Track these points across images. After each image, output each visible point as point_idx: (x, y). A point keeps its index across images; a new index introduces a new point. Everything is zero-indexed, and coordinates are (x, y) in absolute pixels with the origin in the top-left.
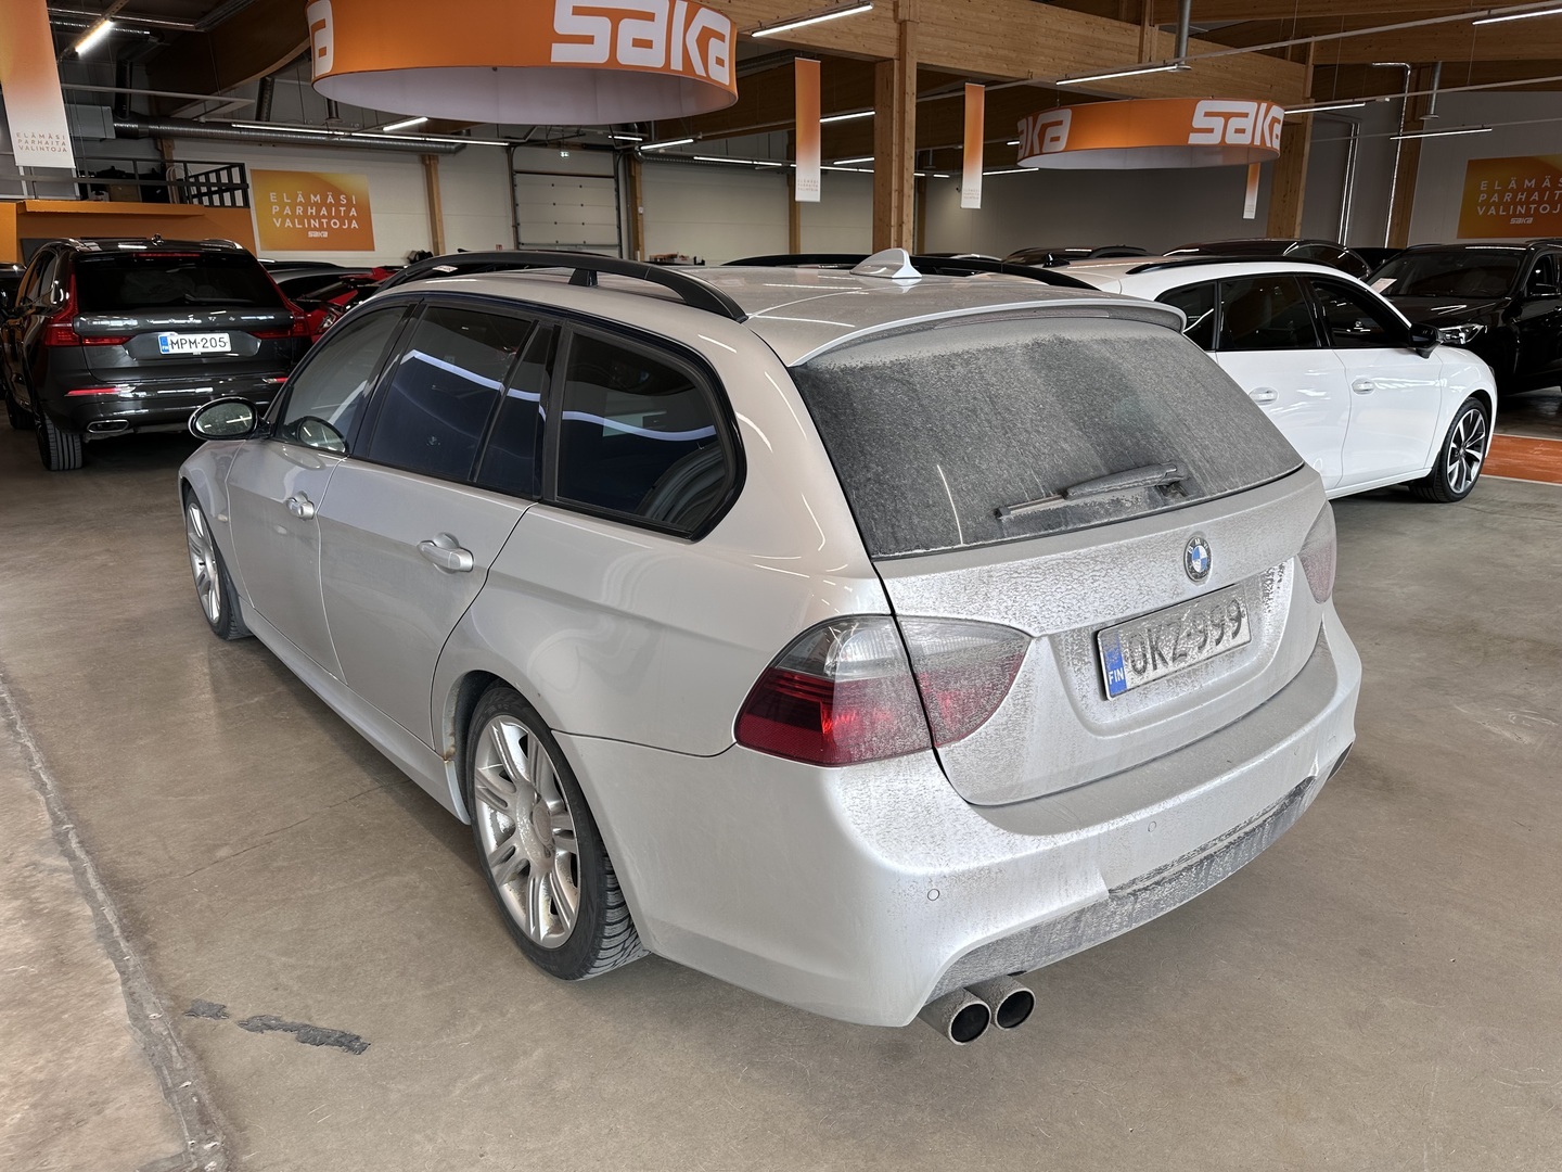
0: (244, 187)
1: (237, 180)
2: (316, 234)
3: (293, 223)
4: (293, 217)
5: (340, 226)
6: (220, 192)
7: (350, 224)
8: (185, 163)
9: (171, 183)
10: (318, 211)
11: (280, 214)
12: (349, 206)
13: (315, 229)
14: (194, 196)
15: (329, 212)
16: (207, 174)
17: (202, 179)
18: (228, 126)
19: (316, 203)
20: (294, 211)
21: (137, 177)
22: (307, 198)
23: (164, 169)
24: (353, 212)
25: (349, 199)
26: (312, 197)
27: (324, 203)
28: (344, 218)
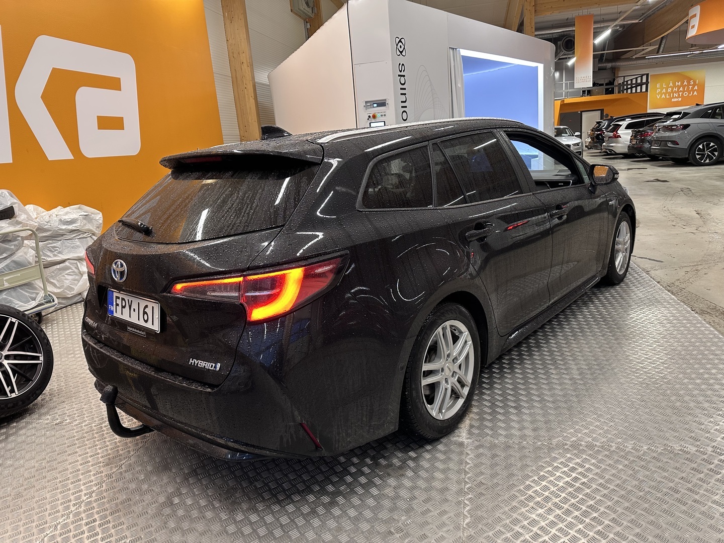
0: (647, 83)
1: (644, 81)
2: (676, 100)
3: (666, 96)
4: (666, 93)
5: (688, 95)
6: (636, 87)
7: (693, 93)
8: (624, 77)
9: (616, 86)
10: (679, 89)
11: (661, 93)
12: (694, 85)
13: (676, 97)
14: (625, 89)
15: (684, 89)
16: (632, 80)
17: (629, 82)
18: (644, 58)
19: (678, 86)
20: (667, 90)
21: (605, 85)
22: (674, 84)
23: (614, 80)
26: (677, 83)
27: (682, 85)
28: (691, 91)
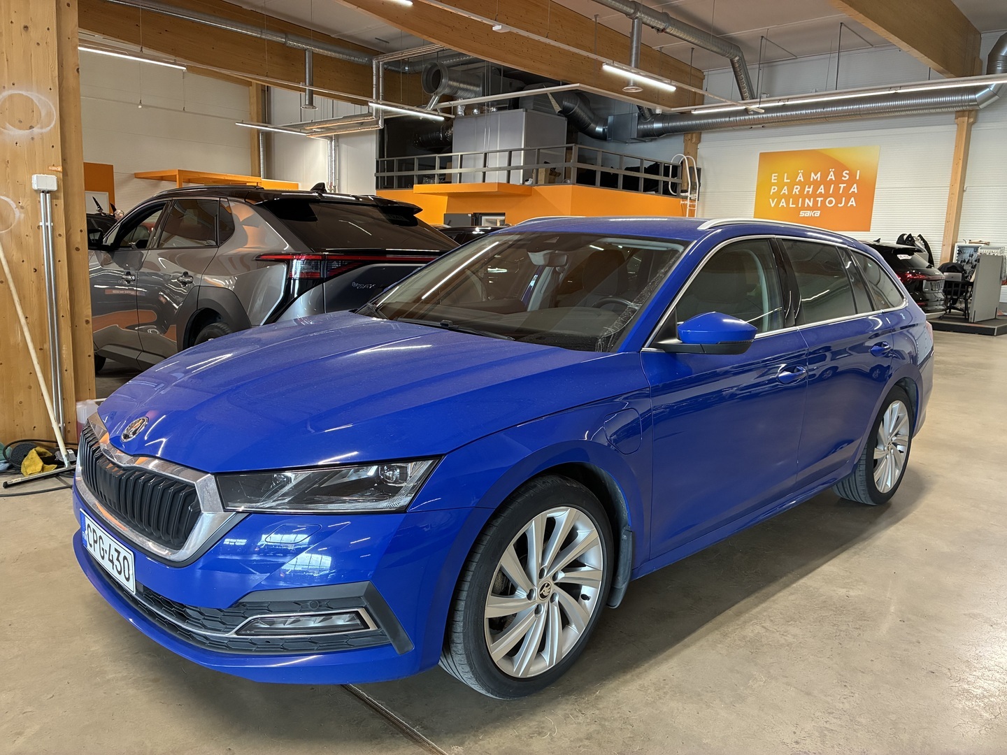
2: (808, 214)
3: (788, 203)
4: (787, 198)
5: (836, 204)
7: (847, 202)
10: (815, 190)
11: (778, 196)
12: (850, 183)
13: (809, 208)
15: (827, 189)
19: (815, 181)
20: (790, 190)
22: (807, 176)
24: (854, 189)
25: (852, 175)
26: (813, 175)
27: (824, 180)
28: (842, 196)
